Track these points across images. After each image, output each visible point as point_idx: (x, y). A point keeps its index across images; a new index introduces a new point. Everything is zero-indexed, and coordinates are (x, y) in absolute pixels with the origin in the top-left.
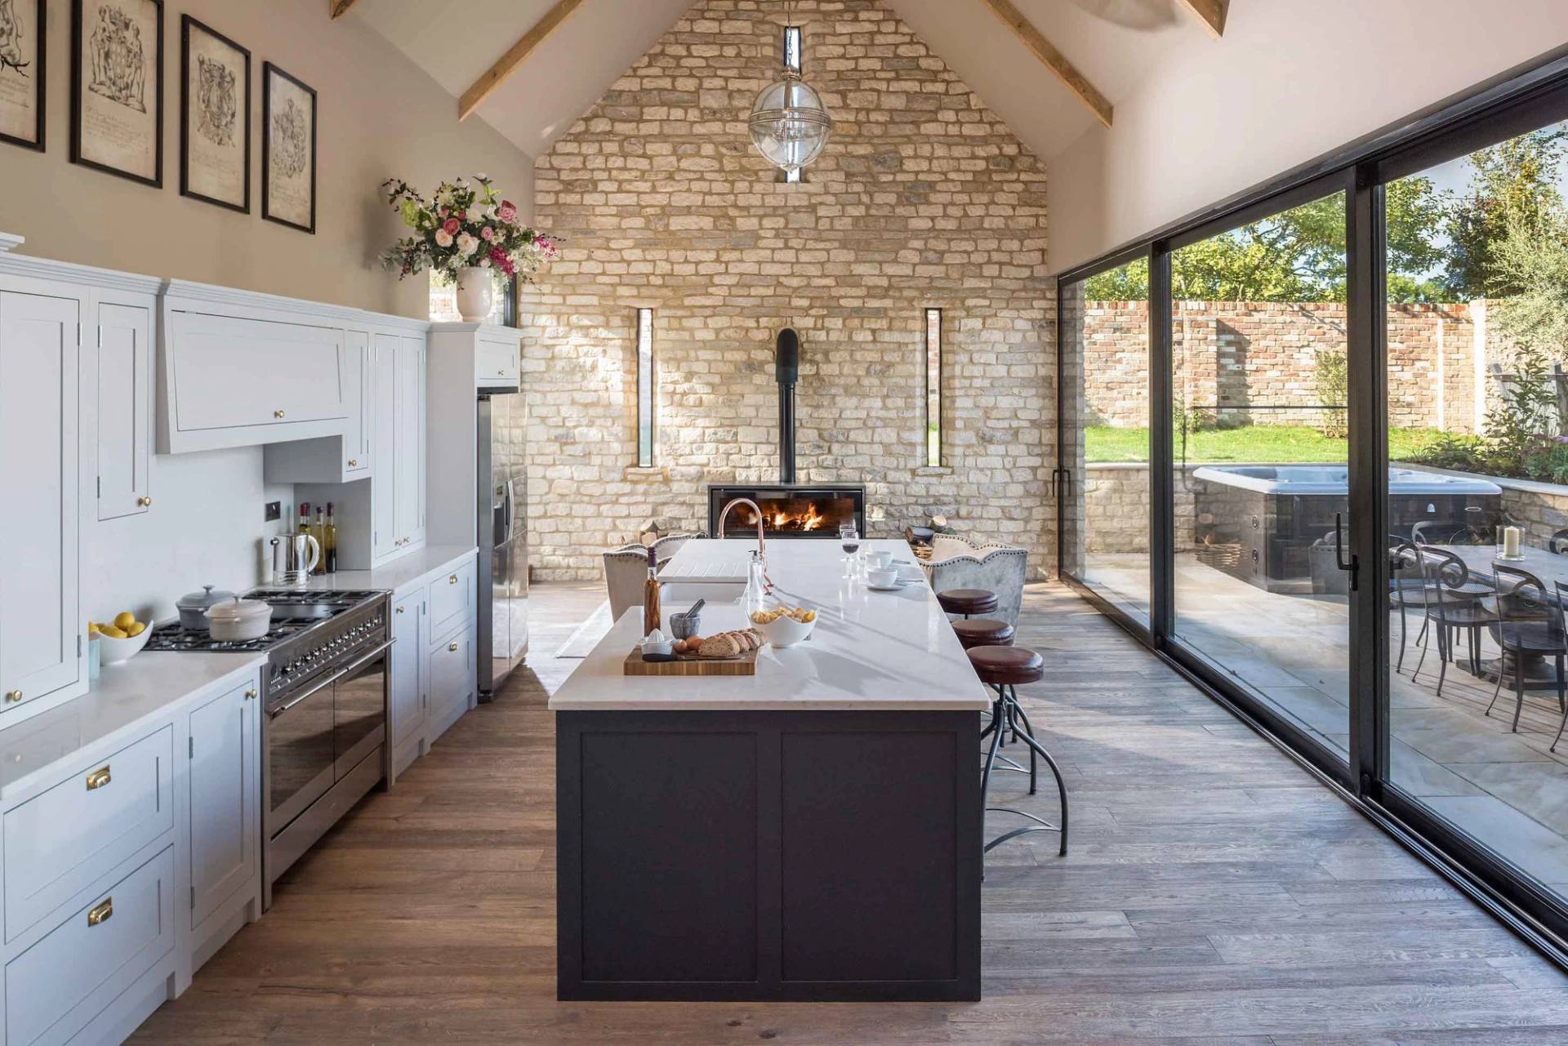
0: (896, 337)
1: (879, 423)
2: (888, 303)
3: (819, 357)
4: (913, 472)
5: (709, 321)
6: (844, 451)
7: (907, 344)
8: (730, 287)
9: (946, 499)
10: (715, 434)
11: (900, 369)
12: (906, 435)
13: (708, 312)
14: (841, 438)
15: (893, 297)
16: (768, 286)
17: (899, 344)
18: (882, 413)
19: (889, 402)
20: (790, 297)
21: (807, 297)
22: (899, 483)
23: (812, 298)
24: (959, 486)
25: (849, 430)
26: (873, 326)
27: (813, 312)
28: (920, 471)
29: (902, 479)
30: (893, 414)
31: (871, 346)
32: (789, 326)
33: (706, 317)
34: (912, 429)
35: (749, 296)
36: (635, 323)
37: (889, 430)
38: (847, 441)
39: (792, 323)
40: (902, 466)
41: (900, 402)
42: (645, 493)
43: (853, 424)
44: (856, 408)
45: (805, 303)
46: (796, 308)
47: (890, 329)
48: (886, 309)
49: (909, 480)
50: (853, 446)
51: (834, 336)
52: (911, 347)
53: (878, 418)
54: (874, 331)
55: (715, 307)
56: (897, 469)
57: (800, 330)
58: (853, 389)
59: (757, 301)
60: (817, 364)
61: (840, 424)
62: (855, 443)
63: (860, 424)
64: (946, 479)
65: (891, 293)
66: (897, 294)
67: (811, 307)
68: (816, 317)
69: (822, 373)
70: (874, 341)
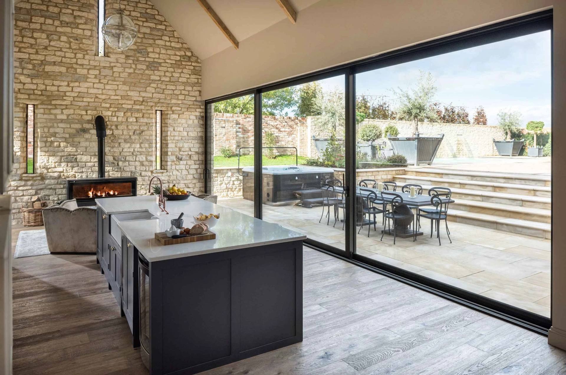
0: (145, 120)
1: (138, 153)
2: (142, 107)
3: (113, 127)
4: (152, 172)
5: (64, 111)
6: (124, 164)
7: (150, 123)
8: (74, 97)
9: (164, 182)
10: (67, 158)
11: (146, 133)
12: (149, 158)
13: (64, 107)
14: (122, 159)
15: (144, 105)
16: (91, 98)
17: (147, 124)
18: (140, 150)
19: (142, 145)
20: (101, 103)
21: (109, 103)
22: (146, 176)
23: (111, 104)
24: (169, 176)
25: (126, 156)
26: (136, 116)
27: (111, 109)
28: (154, 172)
29: (148, 175)
30: (144, 150)
31: (135, 124)
32: (100, 114)
33: (62, 109)
34: (151, 155)
35: (83, 101)
36: (26, 110)
37: (142, 156)
38: (125, 161)
39: (102, 113)
40: (147, 170)
41: (147, 145)
42: (32, 185)
43: (128, 154)
44: (129, 148)
45: (108, 105)
46: (104, 107)
47: (143, 117)
48: (141, 110)
49: (150, 175)
50: (128, 163)
51: (120, 119)
52: (151, 124)
53: (138, 151)
54: (136, 118)
55: (67, 105)
56: (146, 171)
57: (105, 116)
58: (128, 140)
59: (87, 104)
60: (113, 130)
61: (123, 154)
62: (129, 161)
63: (131, 154)
64: (165, 174)
65: (143, 103)
66: (146, 104)
67: (110, 107)
68: (113, 112)
69: (114, 134)
70: (137, 121)
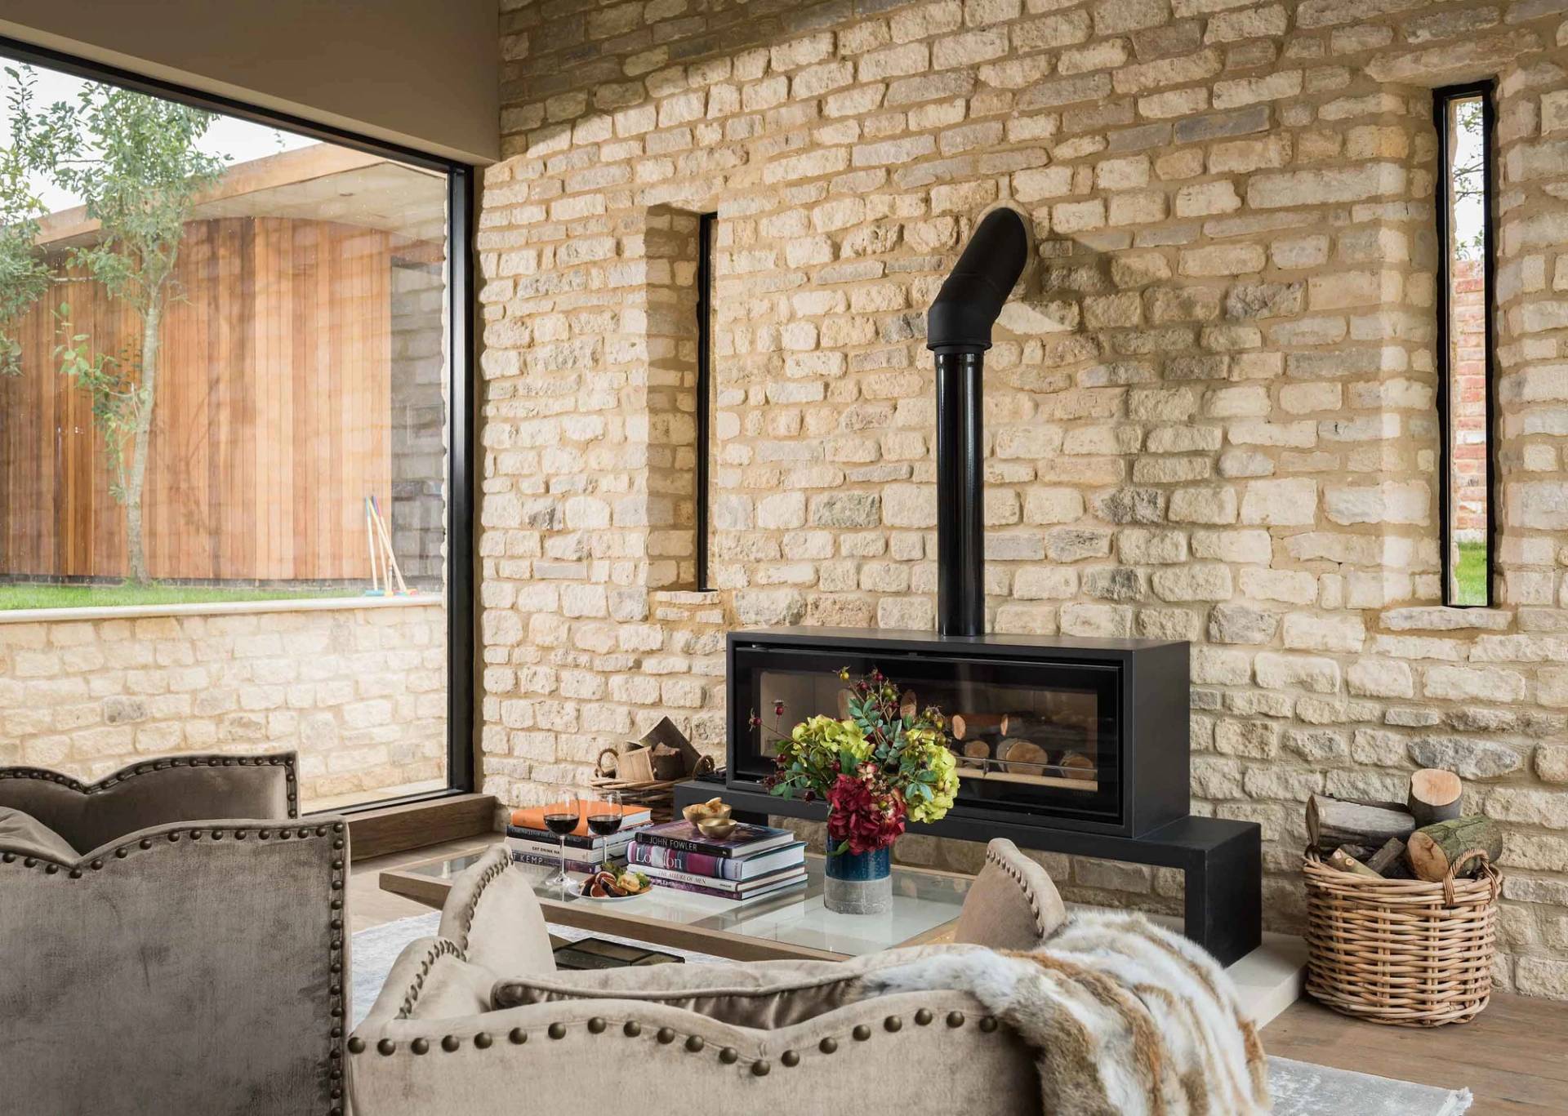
0: (1308, 189)
1: (1260, 464)
2: (1282, 85)
3: (1083, 278)
4: (1372, 619)
5: (817, 214)
6: (1158, 550)
7: (1347, 207)
8: (860, 119)
9: (1485, 715)
10: (830, 504)
11: (1325, 290)
12: (1348, 502)
13: (811, 192)
14: (1145, 512)
15: (1300, 65)
16: (949, 100)
17: (1324, 209)
18: (1276, 434)
19: (1291, 397)
20: (1003, 119)
21: (1047, 112)
22: (1325, 651)
23: (1060, 112)
24: (1533, 670)
25: (1170, 488)
26: (1239, 166)
27: (1064, 151)
28: (1395, 618)
29: (1333, 642)
30: (1302, 434)
31: (1235, 226)
32: (1004, 202)
33: (809, 207)
34: (1369, 479)
35: (907, 133)
37: (1288, 484)
38: (1166, 523)
39: (1013, 192)
40: (1332, 597)
41: (1326, 396)
42: (688, 651)
43: (1182, 470)
44: (1191, 421)
45: (1042, 127)
46: (1023, 146)
47: (1290, 167)
48: (1274, 106)
49: (1358, 646)
50: (1181, 538)
51: (1121, 214)
52: (1361, 214)
53: (1255, 448)
54: (1240, 183)
55: (827, 178)
56: (1317, 608)
57: (1030, 206)
58: (1183, 363)
59: (925, 145)
60: (1080, 298)
61: (1147, 470)
62: (1191, 526)
63: (1203, 468)
64: (1487, 648)
65: (1292, 53)
66: (1313, 52)
67: (1059, 137)
68: (1074, 163)
69: (1092, 323)
70: (1243, 210)
